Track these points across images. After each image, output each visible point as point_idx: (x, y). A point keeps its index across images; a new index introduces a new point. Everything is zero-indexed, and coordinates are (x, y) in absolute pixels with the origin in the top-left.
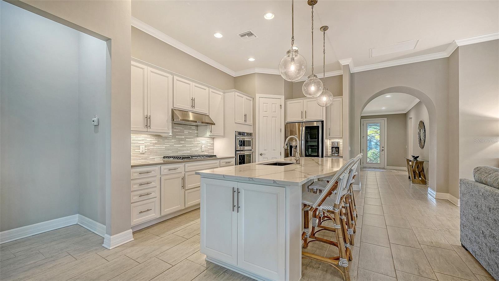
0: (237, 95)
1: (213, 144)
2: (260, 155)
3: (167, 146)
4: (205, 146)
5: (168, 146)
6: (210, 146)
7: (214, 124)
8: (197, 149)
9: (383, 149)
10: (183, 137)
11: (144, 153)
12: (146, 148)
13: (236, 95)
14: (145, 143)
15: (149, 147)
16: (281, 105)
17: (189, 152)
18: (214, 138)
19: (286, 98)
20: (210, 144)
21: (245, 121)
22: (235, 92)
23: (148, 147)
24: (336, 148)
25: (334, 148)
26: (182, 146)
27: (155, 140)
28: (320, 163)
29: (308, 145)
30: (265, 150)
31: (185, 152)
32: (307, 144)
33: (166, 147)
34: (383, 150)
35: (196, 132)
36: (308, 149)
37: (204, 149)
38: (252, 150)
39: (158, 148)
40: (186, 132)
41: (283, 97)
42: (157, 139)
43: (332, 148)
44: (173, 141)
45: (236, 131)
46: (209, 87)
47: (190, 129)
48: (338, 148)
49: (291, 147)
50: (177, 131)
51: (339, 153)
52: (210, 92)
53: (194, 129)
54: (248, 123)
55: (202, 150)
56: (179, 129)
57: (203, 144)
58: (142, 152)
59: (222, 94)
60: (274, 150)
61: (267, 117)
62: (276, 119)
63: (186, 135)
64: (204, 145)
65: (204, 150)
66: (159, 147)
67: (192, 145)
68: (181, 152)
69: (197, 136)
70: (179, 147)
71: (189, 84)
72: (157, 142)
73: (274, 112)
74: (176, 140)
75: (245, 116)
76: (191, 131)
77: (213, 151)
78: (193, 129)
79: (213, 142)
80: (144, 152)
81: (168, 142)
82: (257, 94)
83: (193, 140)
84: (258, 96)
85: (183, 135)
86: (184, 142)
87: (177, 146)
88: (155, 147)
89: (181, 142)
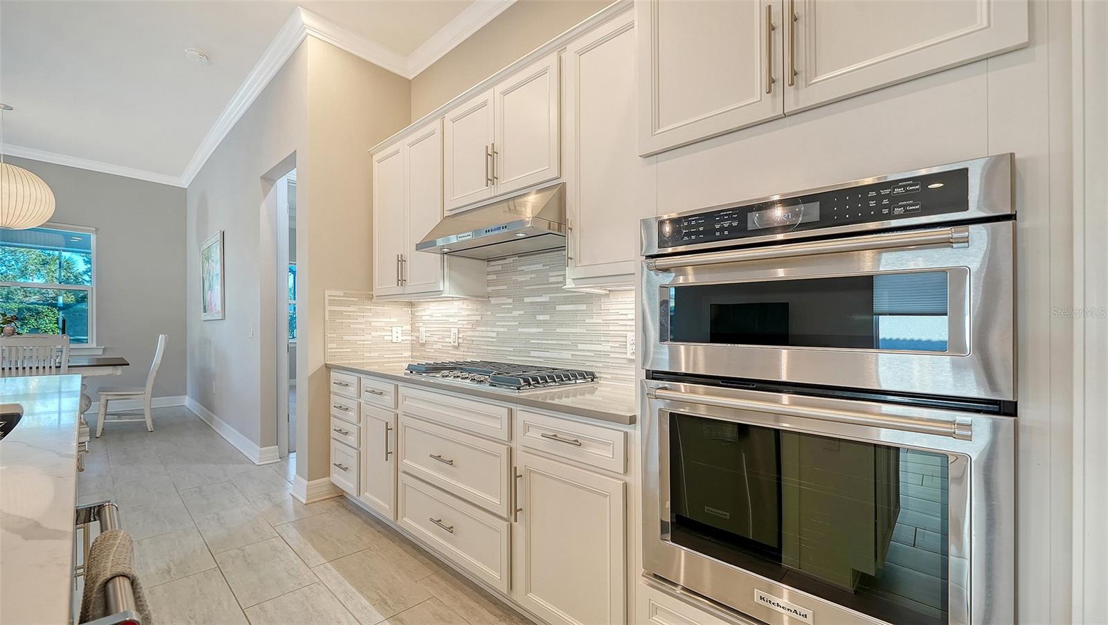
3: (502, 329)
10: (545, 299)
14: (460, 322)
17: (570, 357)
26: (542, 330)
31: (555, 355)
39: (482, 337)
44: (518, 313)
50: (528, 277)
56: (532, 272)
66: (485, 334)
67: (579, 330)
68: (542, 354)
70: (533, 334)
71: (486, 103)
72: (479, 318)
74: (523, 312)
80: (457, 344)
85: (547, 291)
86: (547, 317)
87: (528, 333)
88: (478, 333)
89: (539, 317)
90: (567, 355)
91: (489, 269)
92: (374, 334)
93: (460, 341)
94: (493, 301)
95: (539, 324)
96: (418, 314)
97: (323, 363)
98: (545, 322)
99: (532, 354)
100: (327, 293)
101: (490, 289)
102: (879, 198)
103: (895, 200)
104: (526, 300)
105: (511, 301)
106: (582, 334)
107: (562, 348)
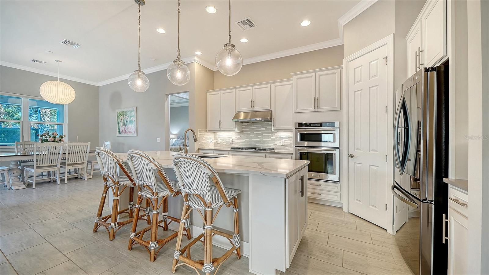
0: (298, 79)
2: (350, 157)
3: (247, 139)
4: (285, 141)
8: (276, 143)
10: (260, 132)
11: (232, 144)
14: (233, 138)
16: (386, 58)
21: (316, 107)
30: (358, 149)
31: (263, 145)
40: (263, 128)
41: (390, 39)
44: (252, 136)
46: (270, 84)
50: (255, 127)
52: (271, 87)
54: (323, 108)
55: (282, 145)
56: (256, 126)
57: (283, 138)
60: (373, 150)
61: (360, 91)
64: (284, 140)
65: (284, 145)
70: (257, 140)
71: (250, 89)
73: (373, 76)
74: (254, 135)
75: (316, 100)
83: (271, 135)
84: (345, 60)
85: (261, 131)
86: (261, 137)
87: (255, 140)
88: (239, 140)
89: (258, 137)
90: (266, 145)
91: (243, 125)
92: (207, 141)
93: (233, 142)
94: (244, 132)
95: (259, 138)
96: (216, 135)
97: (197, 149)
98: (260, 138)
99: (256, 145)
100: (199, 130)
101: (243, 130)
102: (327, 124)
103: (328, 125)
104: (255, 133)
105: (250, 133)
106: (270, 140)
107: (265, 143)
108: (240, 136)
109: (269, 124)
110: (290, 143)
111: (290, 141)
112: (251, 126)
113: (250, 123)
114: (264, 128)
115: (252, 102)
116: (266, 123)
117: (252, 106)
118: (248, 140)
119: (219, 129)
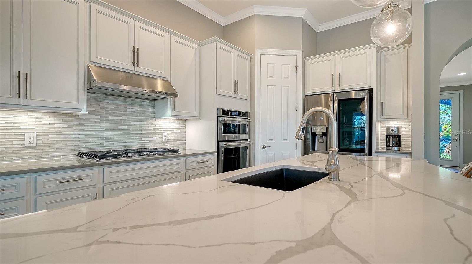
0: (221, 48)
1: (185, 130)
2: (261, 148)
3: (89, 133)
4: (168, 134)
5: (91, 133)
6: (178, 134)
7: (177, 95)
8: (154, 138)
9: (458, 137)
10: (125, 118)
11: (34, 148)
12: (40, 138)
13: (219, 48)
14: (36, 128)
15: (48, 135)
16: (297, 67)
18: (186, 120)
19: (306, 55)
20: (179, 131)
21: (236, 92)
22: (217, 41)
23: (44, 135)
24: (395, 137)
25: (391, 137)
26: (122, 133)
27: (63, 122)
28: (366, 163)
29: (343, 132)
30: (270, 140)
32: (341, 131)
33: (86, 135)
34: (457, 140)
35: (151, 110)
36: (344, 138)
37: (167, 138)
38: (249, 140)
39: (69, 138)
40: (130, 109)
41: (300, 53)
42: (66, 121)
43: (387, 136)
44: (103, 124)
45: (218, 109)
46: (169, 33)
47: (140, 105)
48: (399, 136)
49: (314, 135)
51: (400, 146)
52: (173, 41)
53: (147, 106)
54: (240, 95)
55: (163, 141)
56: (115, 104)
57: (165, 130)
58: (30, 145)
59: (196, 46)
60: (284, 140)
61: (273, 87)
62: (288, 89)
63: (130, 115)
64: (166, 133)
65: (167, 141)
66: (72, 136)
67: (142, 132)
69: (154, 117)
70: (117, 134)
71: (128, 23)
73: (285, 77)
74: (109, 124)
75: (236, 83)
76: (140, 109)
77: (184, 141)
78: (144, 105)
79: (184, 128)
80: (35, 145)
81: (92, 127)
82: (257, 50)
83: (145, 123)
84: (258, 51)
85: (126, 115)
86: (126, 127)
87: (113, 135)
88: (62, 136)
89: (120, 127)
90: (136, 143)
93: (39, 142)
95: (120, 130)
98: (124, 129)
104: (111, 118)
105: (99, 117)
106: (144, 134)
107: (134, 140)
108: (66, 126)
109: (143, 103)
110: (175, 137)
111: (175, 134)
112: (103, 102)
113: (99, 95)
114: (134, 110)
115: (135, 52)
116: (136, 100)
117: (135, 62)
118: (92, 135)
119: (17, 101)
